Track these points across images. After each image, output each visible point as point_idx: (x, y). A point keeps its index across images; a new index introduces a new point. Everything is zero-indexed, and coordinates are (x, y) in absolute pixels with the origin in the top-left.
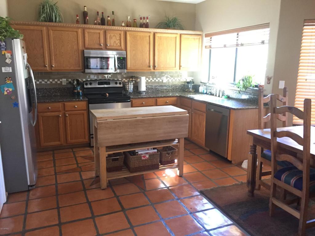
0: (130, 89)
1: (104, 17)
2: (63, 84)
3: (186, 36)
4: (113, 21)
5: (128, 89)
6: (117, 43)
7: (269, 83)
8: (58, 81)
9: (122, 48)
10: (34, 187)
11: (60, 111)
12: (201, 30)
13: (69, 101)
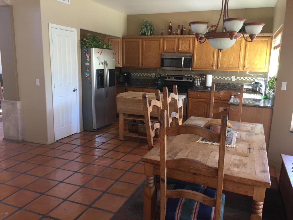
0: (197, 84)
1: (183, 28)
2: (153, 77)
4: (190, 30)
9: (190, 51)
12: (271, 32)
13: (145, 88)
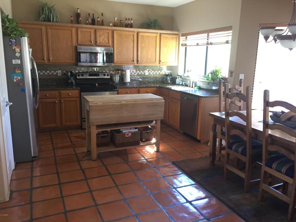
0: (116, 81)
1: (95, 18)
2: (59, 75)
3: (165, 36)
4: (102, 21)
5: (115, 80)
6: (105, 40)
7: (231, 76)
8: (54, 72)
9: (110, 44)
10: (37, 158)
11: (56, 98)
12: (178, 30)
13: (64, 89)
